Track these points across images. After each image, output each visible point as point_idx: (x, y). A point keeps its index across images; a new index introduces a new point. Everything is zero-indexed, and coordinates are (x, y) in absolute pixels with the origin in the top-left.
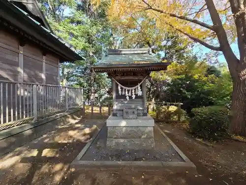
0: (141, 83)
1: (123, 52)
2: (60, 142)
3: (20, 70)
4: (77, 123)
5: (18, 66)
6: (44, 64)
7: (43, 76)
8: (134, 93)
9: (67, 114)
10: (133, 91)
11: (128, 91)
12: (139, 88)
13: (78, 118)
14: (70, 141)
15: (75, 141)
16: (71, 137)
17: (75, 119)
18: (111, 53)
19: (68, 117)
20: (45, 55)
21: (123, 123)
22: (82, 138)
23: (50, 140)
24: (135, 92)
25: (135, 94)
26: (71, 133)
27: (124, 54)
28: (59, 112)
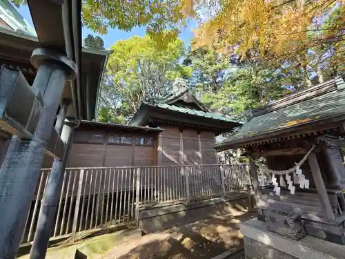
0: (302, 162)
1: (274, 107)
2: (203, 235)
3: (181, 153)
4: (236, 217)
5: (179, 150)
6: (200, 142)
7: (200, 155)
8: (290, 183)
9: (224, 201)
10: (288, 178)
11: (278, 177)
12: (299, 172)
13: (243, 209)
14: (214, 240)
15: (219, 241)
16: (217, 234)
17: (239, 210)
18: (256, 114)
19: (227, 205)
20: (199, 134)
21: (266, 239)
22: (229, 242)
23: (197, 229)
24: (292, 180)
25: (293, 185)
26: (220, 229)
27: (276, 110)
28: (214, 197)
